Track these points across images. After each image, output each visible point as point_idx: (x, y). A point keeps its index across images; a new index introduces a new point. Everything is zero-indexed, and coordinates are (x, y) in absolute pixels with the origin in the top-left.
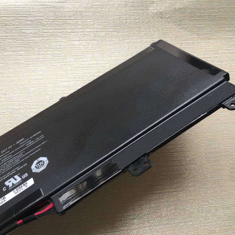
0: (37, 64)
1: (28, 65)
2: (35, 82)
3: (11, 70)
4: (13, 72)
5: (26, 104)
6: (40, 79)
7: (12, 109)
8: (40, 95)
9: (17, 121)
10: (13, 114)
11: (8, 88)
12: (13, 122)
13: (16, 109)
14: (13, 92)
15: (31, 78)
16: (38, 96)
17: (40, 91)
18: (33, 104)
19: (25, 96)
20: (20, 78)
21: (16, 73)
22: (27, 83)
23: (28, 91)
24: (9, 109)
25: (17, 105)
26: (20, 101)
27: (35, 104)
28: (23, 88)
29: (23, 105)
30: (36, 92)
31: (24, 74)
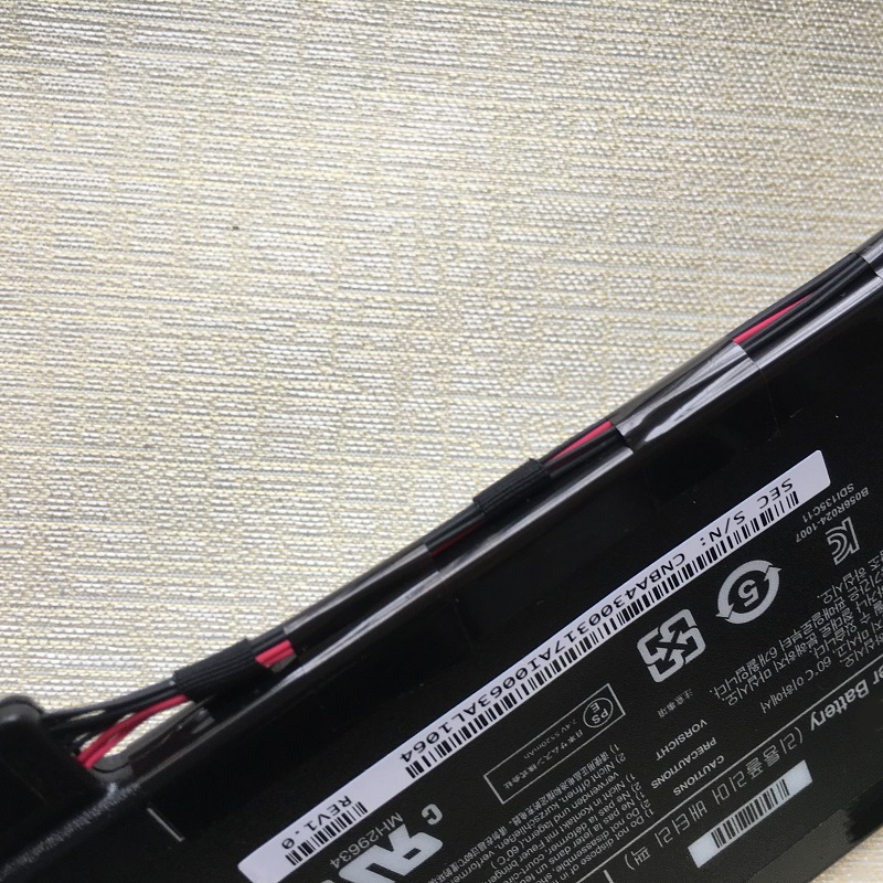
0: (421, 79)
1: (370, 77)
2: (398, 181)
3: (278, 96)
4: (286, 106)
5: (340, 295)
6: (429, 166)
7: (267, 311)
8: (418, 252)
9: (286, 384)
10: (265, 341)
11: (253, 195)
12: (265, 383)
13: (287, 315)
14: (278, 220)
15: (382, 152)
16: (406, 261)
17: (421, 232)
18: (379, 298)
19: (342, 248)
20: (320, 146)
21: (303, 116)
22: (358, 178)
23: (357, 226)
24: (250, 311)
25: (293, 292)
26: (313, 274)
27: (388, 298)
28: (333, 202)
29: (326, 299)
30: (403, 234)
31: (347, 126)
